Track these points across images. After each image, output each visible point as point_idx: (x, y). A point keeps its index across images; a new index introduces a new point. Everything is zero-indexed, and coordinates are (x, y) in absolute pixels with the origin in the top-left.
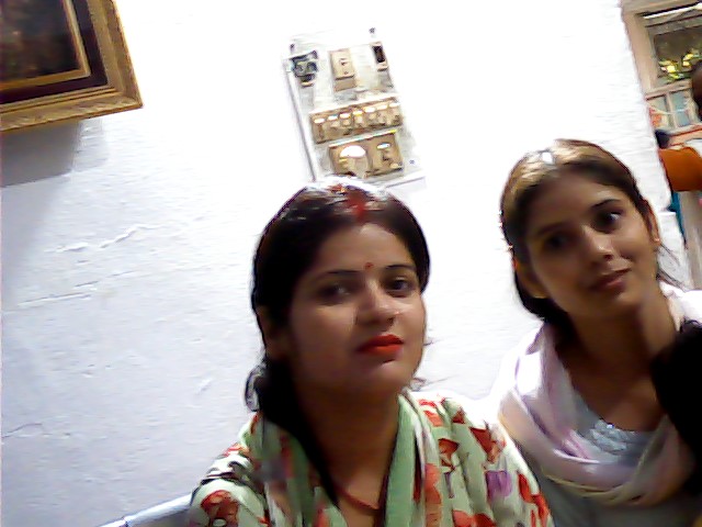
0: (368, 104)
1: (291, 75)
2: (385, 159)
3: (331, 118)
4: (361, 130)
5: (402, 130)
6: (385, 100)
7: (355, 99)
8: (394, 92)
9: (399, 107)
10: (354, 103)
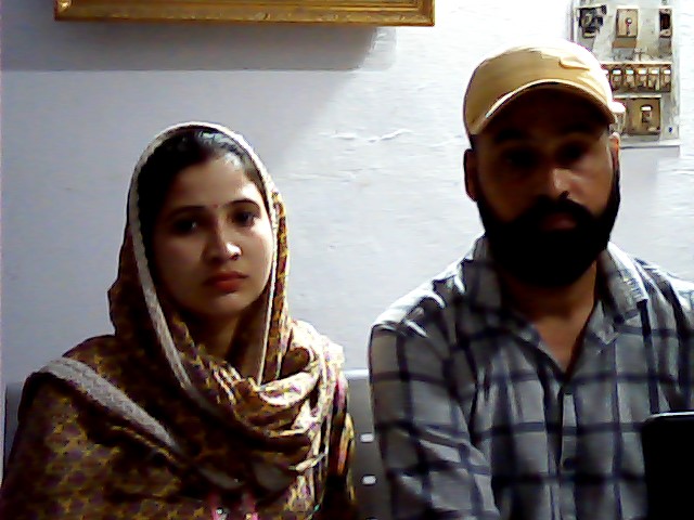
2: (644, 121)
4: (629, 89)
5: (668, 97)
6: (659, 66)
7: (631, 59)
8: (671, 60)
9: (670, 75)
10: (629, 63)
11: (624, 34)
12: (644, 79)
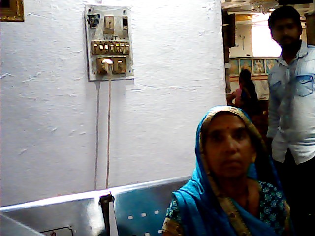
1: (87, 22)
2: (119, 67)
4: (112, 53)
5: (128, 57)
6: (124, 42)
7: (112, 39)
8: (129, 40)
9: (129, 47)
10: (111, 41)
11: (108, 27)
12: (118, 48)
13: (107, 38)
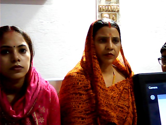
0: (112, 6)
2: (113, 19)
3: (104, 7)
4: (109, 11)
5: (118, 14)
6: (116, 6)
7: (110, 4)
8: (119, 4)
9: (119, 8)
10: (109, 5)
12: (113, 9)
13: (107, 3)
